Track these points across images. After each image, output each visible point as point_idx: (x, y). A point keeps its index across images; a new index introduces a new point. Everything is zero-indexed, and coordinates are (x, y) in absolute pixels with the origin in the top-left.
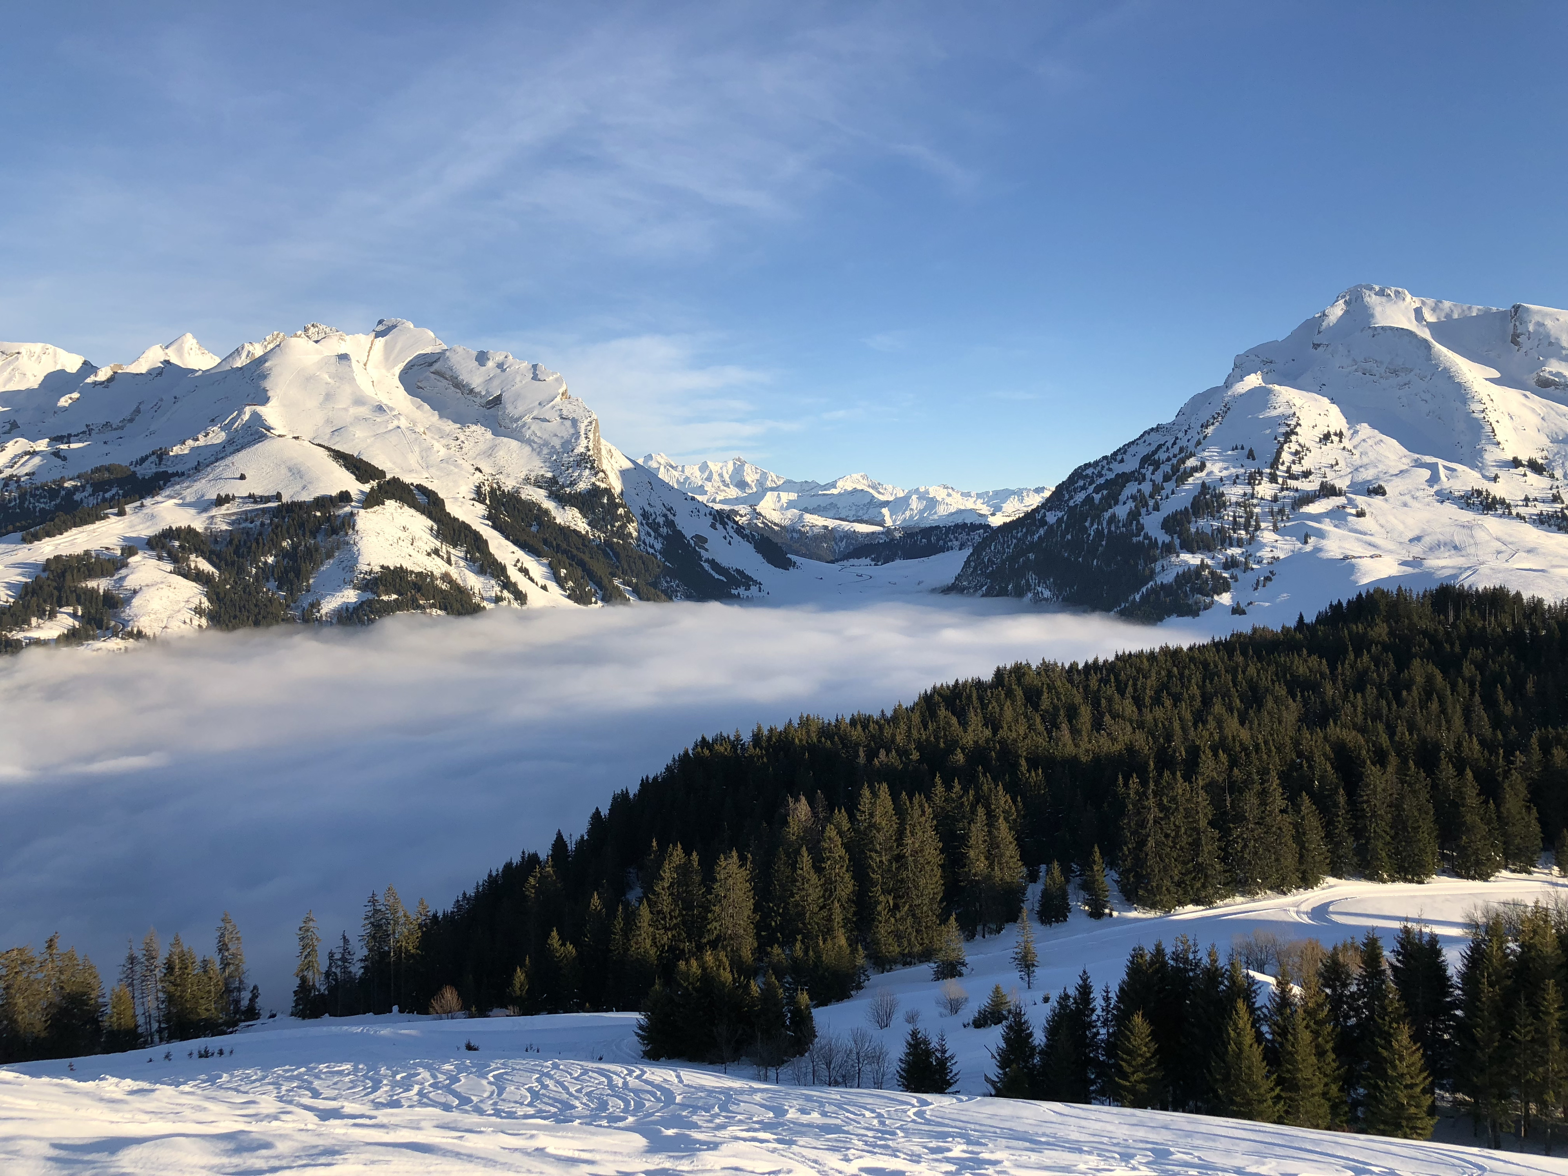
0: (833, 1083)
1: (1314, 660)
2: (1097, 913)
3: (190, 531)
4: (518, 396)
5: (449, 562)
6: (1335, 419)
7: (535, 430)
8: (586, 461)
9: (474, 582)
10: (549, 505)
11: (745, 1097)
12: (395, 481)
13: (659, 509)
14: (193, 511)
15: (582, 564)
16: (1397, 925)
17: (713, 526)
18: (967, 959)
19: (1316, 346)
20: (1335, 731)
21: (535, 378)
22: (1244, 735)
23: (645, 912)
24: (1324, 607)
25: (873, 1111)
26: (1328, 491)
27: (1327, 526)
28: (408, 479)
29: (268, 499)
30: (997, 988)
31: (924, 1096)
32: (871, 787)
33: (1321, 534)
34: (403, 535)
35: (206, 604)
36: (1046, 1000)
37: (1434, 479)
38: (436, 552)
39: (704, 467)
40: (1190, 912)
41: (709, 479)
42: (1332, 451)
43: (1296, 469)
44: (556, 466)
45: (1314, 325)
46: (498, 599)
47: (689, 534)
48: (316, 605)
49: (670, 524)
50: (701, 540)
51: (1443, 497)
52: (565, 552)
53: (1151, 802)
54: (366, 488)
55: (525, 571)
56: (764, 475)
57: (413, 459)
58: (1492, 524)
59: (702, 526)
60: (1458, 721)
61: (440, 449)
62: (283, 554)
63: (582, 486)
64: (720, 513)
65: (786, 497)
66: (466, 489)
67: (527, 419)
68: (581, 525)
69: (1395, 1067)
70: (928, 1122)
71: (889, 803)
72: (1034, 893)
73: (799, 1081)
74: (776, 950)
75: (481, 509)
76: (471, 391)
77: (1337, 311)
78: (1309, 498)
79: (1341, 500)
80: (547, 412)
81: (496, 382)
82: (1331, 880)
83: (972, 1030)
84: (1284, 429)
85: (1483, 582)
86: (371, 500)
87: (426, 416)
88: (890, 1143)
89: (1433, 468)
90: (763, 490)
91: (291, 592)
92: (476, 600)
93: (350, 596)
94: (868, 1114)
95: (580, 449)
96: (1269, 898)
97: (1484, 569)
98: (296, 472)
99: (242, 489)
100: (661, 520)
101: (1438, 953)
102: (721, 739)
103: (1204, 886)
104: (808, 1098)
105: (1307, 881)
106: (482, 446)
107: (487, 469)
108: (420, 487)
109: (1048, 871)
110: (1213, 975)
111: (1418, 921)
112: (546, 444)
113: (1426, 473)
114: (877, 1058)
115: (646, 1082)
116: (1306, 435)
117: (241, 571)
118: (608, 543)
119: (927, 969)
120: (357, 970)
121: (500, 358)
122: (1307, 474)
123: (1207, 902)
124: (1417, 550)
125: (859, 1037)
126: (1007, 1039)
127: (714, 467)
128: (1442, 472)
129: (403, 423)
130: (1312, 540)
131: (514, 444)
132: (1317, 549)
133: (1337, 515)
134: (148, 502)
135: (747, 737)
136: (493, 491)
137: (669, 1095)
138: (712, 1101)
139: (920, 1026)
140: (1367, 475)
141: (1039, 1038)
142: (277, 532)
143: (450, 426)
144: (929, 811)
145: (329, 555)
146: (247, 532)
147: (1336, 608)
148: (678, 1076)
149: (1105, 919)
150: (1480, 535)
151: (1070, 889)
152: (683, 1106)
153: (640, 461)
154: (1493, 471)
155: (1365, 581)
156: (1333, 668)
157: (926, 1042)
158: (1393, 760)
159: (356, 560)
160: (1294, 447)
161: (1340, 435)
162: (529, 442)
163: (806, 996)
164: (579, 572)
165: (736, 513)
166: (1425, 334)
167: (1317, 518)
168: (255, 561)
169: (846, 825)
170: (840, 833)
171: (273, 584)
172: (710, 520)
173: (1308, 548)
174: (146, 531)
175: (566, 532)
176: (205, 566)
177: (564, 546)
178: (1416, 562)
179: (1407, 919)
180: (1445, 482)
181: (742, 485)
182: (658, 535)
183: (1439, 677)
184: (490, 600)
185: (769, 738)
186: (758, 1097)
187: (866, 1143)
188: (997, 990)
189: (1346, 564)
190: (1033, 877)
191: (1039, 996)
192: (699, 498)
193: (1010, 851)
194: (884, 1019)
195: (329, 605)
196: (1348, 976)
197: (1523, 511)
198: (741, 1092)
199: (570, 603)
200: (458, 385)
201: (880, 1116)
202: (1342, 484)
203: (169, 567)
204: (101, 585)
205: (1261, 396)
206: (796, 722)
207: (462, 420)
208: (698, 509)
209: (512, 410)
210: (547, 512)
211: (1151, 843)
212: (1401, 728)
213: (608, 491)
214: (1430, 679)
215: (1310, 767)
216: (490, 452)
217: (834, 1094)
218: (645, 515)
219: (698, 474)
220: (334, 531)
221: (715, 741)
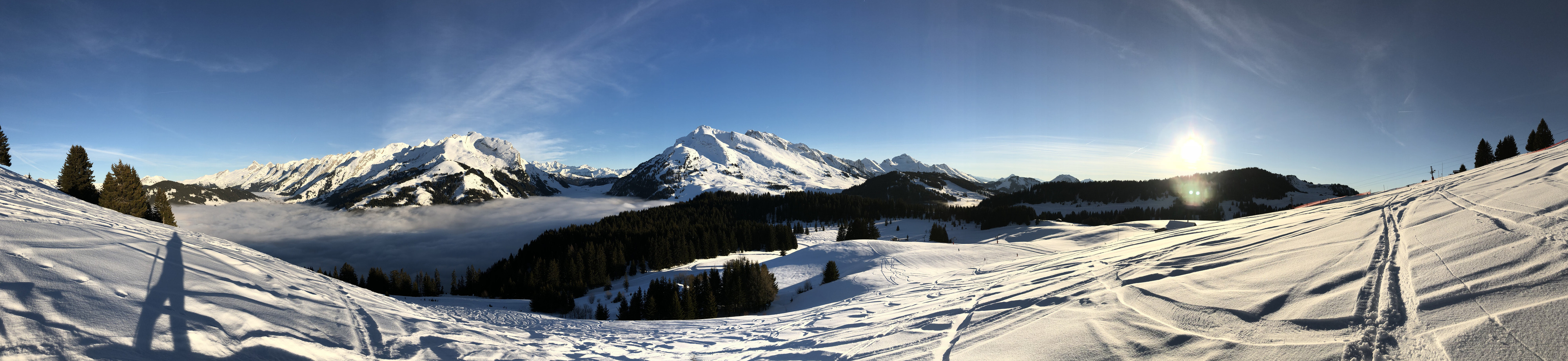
0: (579, 318)
1: (692, 209)
2: (643, 272)
3: (429, 181)
4: (501, 148)
5: (485, 187)
6: (697, 155)
7: (505, 156)
8: (517, 163)
9: (491, 192)
10: (508, 174)
11: (557, 322)
12: (473, 169)
13: (535, 174)
14: (429, 177)
15: (516, 188)
16: (710, 268)
17: (549, 178)
18: (612, 285)
19: (693, 138)
20: (697, 225)
21: (505, 144)
22: (678, 227)
23: (532, 275)
24: (695, 196)
25: (589, 325)
26: (695, 170)
27: (695, 178)
28: (476, 168)
29: (445, 174)
30: (619, 292)
31: (601, 321)
32: (589, 243)
33: (694, 180)
34: (474, 181)
35: (432, 198)
36: (631, 295)
37: (717, 168)
38: (482, 185)
39: (547, 163)
40: (665, 270)
41: (548, 166)
42: (696, 162)
43: (689, 166)
44: (510, 164)
45: (693, 133)
46: (496, 196)
47: (543, 180)
48: (455, 198)
49: (538, 178)
50: (546, 181)
51: (719, 171)
52: (512, 185)
53: (656, 244)
54: (466, 171)
55: (503, 190)
56: (562, 165)
57: (477, 164)
58: (728, 177)
59: (546, 178)
60: (722, 220)
61: (483, 161)
62: (448, 187)
63: (516, 169)
64: (551, 174)
65: (567, 170)
66: (489, 170)
67: (503, 153)
68: (516, 179)
69: (709, 302)
70: (602, 328)
71: (593, 247)
72: (628, 268)
73: (571, 318)
74: (565, 284)
75: (492, 175)
76: (490, 147)
77: (697, 131)
78: (692, 172)
79: (698, 172)
80: (508, 152)
81: (496, 145)
82: (696, 260)
83: (613, 304)
84: (686, 157)
85: (727, 190)
86: (467, 174)
87: (480, 154)
88: (593, 334)
89: (716, 165)
90: (561, 168)
91: (450, 195)
92: (491, 196)
93: (463, 196)
94: (588, 326)
95: (516, 160)
96: (682, 266)
97: (726, 187)
98: (451, 168)
99: (439, 172)
100: (536, 177)
101: (718, 274)
102: (551, 231)
103: (668, 264)
104: (573, 322)
105: (691, 261)
106: (493, 160)
107: (494, 166)
108: (478, 170)
109: (632, 262)
110: (670, 285)
111: (714, 266)
112: (508, 159)
113: (715, 166)
114: (590, 311)
115: (532, 317)
116: (691, 158)
117: (439, 191)
118: (522, 183)
119: (602, 288)
120: (465, 284)
121: (497, 139)
122: (691, 167)
123: (669, 268)
124: (713, 183)
125: (586, 306)
126: (621, 305)
127: (549, 163)
128: (718, 166)
129: (474, 155)
130: (692, 181)
131: (500, 159)
132: (693, 184)
133: (697, 176)
134: (421, 175)
135: (557, 230)
136: (495, 171)
137: (538, 321)
138: (548, 323)
139: (601, 303)
140: (703, 167)
141: (629, 304)
142: (447, 182)
143: (485, 156)
144: (603, 248)
145: (458, 187)
146: (440, 182)
147: (697, 196)
148: (540, 316)
149: (645, 273)
150: (726, 179)
151: (637, 266)
152: (541, 324)
153: (531, 163)
154: (728, 166)
155: (703, 190)
156: (697, 210)
157: (602, 307)
158: (709, 230)
159: (464, 187)
160: (689, 161)
161: (698, 158)
162: (503, 159)
163: (572, 295)
164: (515, 190)
165: (555, 175)
166: (714, 136)
167: (693, 176)
168: (442, 188)
169: (582, 252)
170: (581, 254)
171: (446, 193)
172: (548, 176)
173: (692, 183)
174: (420, 182)
175: (513, 180)
176: (432, 189)
177: (512, 183)
178: (713, 186)
179: (712, 267)
180: (719, 169)
181: (556, 168)
182: (535, 180)
183: (718, 211)
184: (494, 196)
185: (563, 230)
186: (560, 322)
187: (587, 334)
188: (619, 293)
189: (699, 187)
190: (628, 264)
191: (629, 294)
192: (545, 171)
193: (623, 258)
194: (592, 301)
195: (458, 198)
196: (700, 282)
197: (734, 174)
198: (556, 320)
199: (513, 197)
200: (487, 146)
201: (590, 326)
202: (698, 169)
203: (425, 190)
204: (412, 193)
205: (682, 149)
206: (570, 226)
207: (488, 154)
208: (545, 174)
209: (499, 152)
210: (508, 175)
211: (656, 254)
212: (711, 223)
213: (522, 170)
214: (716, 211)
215: (692, 234)
216: (494, 162)
217: (579, 321)
218: (532, 176)
219: (545, 165)
220: (459, 181)
221: (549, 231)
